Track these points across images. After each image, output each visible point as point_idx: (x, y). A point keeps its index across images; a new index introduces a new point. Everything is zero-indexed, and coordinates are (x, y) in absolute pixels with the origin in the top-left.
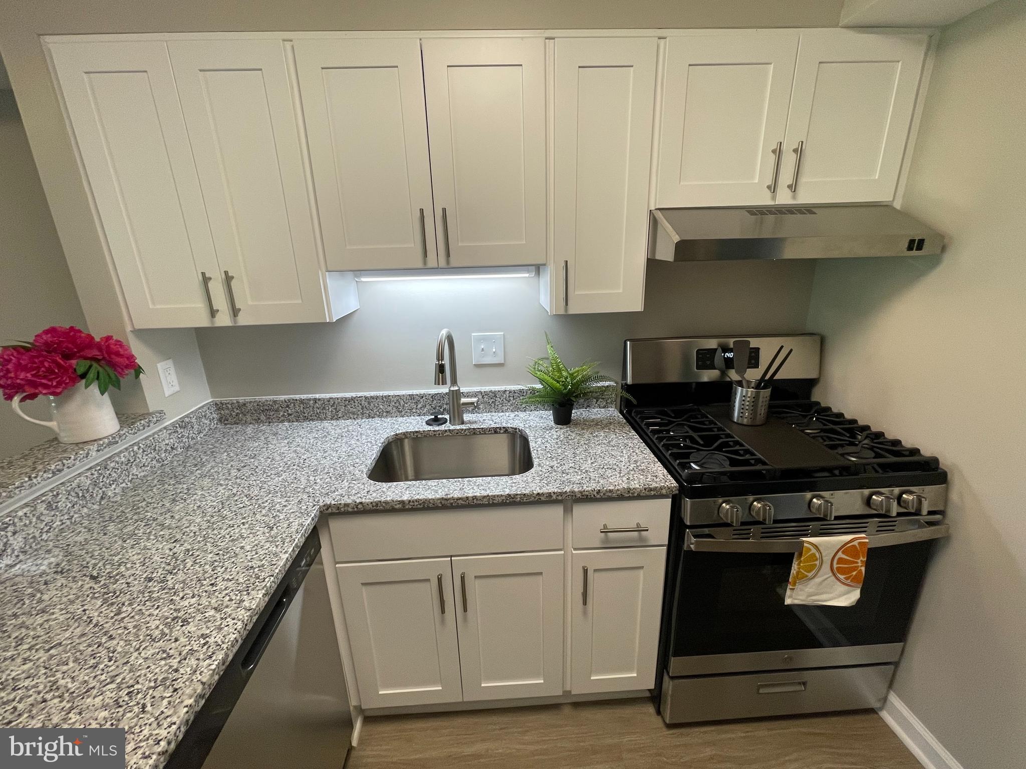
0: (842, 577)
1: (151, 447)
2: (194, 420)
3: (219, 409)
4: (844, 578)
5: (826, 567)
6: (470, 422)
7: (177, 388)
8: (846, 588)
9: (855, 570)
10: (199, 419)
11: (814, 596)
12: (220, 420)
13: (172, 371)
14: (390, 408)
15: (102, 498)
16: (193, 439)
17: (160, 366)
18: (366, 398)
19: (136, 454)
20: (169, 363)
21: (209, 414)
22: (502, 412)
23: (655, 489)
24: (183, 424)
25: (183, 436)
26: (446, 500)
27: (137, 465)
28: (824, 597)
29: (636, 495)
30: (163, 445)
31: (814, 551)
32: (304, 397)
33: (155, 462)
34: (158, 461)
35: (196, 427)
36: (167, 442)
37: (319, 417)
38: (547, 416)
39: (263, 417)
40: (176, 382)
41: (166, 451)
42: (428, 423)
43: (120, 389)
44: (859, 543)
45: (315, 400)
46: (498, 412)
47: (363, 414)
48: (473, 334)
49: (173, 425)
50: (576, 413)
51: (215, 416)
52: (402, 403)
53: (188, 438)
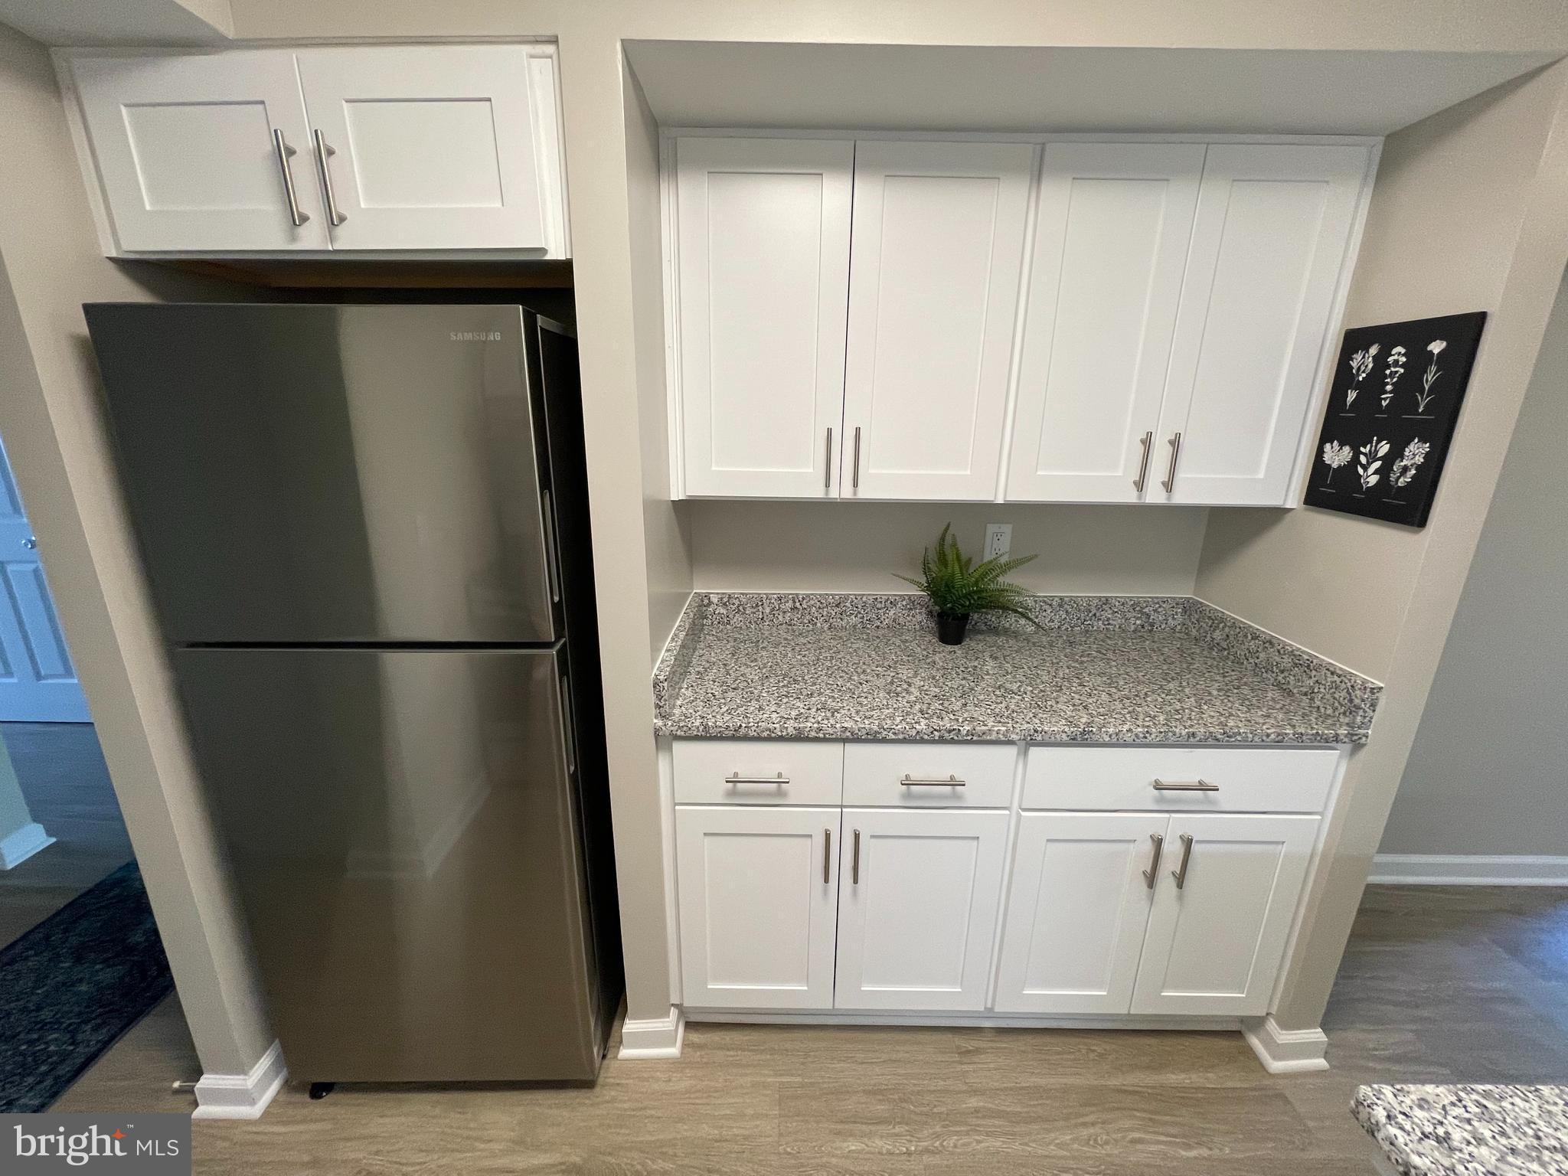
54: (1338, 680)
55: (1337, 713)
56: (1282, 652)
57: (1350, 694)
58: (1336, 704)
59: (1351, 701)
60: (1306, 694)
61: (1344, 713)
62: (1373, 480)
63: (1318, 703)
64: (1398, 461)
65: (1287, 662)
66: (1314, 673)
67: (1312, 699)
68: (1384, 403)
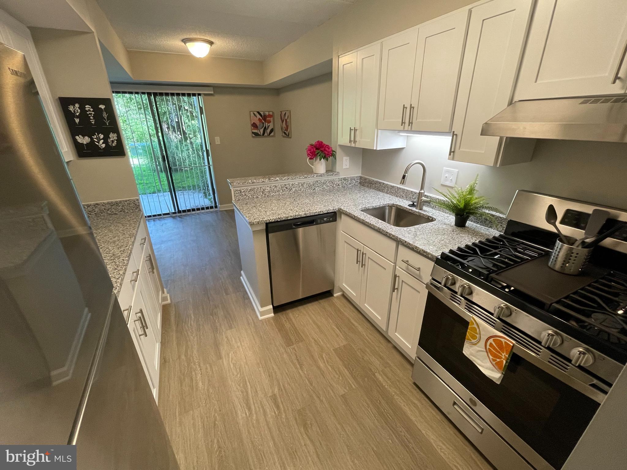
0: (491, 357)
1: (332, 182)
2: (349, 179)
3: (361, 179)
4: (492, 359)
5: (482, 342)
6: (424, 211)
7: (348, 167)
8: (492, 366)
9: (499, 358)
10: (351, 180)
11: (473, 356)
12: (360, 183)
13: (348, 161)
14: (403, 195)
15: (314, 189)
16: (347, 185)
17: (345, 158)
18: (398, 188)
19: (326, 182)
20: (348, 158)
21: (356, 179)
22: (445, 213)
23: (426, 252)
24: (345, 179)
25: (343, 183)
26: (364, 221)
27: (326, 185)
28: (479, 362)
29: (418, 251)
30: (336, 182)
31: (475, 326)
32: (381, 181)
33: (331, 186)
34: (332, 187)
35: (349, 182)
36: (337, 182)
37: (382, 191)
38: (452, 219)
39: (369, 186)
40: (348, 165)
41: (336, 185)
42: (409, 206)
43: (327, 161)
44: (505, 342)
45: (383, 184)
46: (444, 212)
47: (395, 194)
48: (444, 168)
49: (341, 178)
50: (469, 223)
51: (359, 181)
52: (408, 194)
53: (345, 184)
54: (129, 202)
55: (134, 210)
56: (104, 205)
57: (134, 203)
58: (132, 208)
59: (136, 205)
60: (121, 211)
61: (136, 209)
62: (104, 146)
63: (126, 211)
64: (109, 139)
65: (108, 206)
66: (120, 204)
67: (124, 211)
68: (93, 123)
